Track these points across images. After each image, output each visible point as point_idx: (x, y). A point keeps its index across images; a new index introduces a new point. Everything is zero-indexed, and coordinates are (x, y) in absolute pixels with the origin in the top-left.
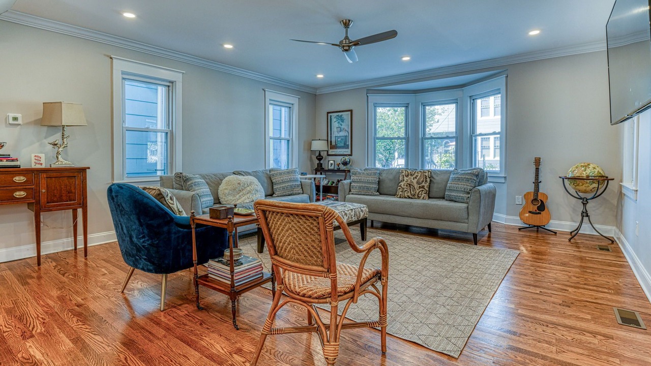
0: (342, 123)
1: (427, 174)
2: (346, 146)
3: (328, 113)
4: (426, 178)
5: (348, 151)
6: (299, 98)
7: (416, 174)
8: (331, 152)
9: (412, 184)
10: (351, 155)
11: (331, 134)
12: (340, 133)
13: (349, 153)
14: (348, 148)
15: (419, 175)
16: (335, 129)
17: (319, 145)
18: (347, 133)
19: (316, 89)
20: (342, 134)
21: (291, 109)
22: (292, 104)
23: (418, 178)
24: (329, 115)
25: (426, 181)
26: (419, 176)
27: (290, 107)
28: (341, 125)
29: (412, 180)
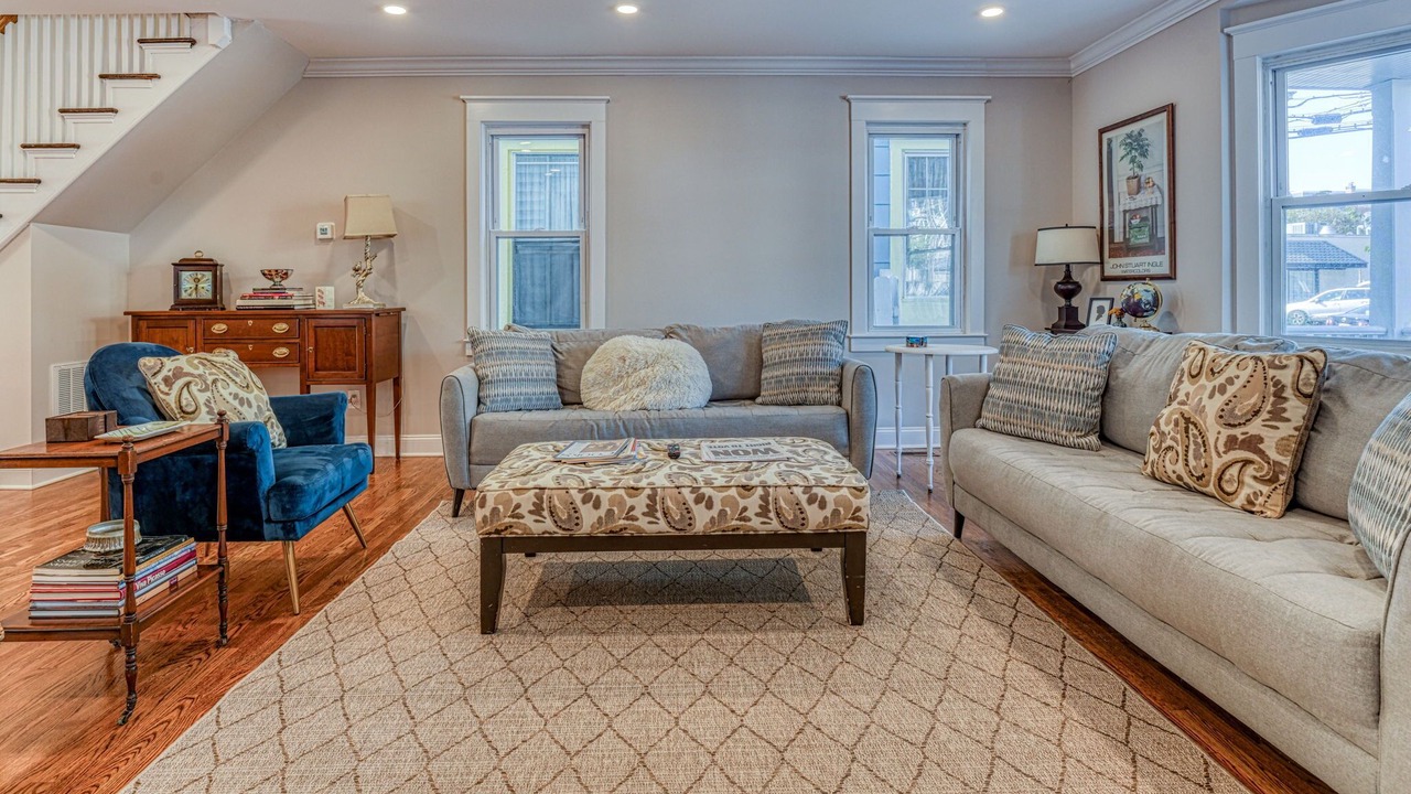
0: (1143, 160)
1: (1286, 377)
2: (1153, 248)
3: (1102, 132)
4: (1279, 396)
5: (1158, 263)
6: (988, 101)
7: (1231, 371)
8: (1114, 266)
9: (1197, 419)
10: (1171, 277)
11: (1111, 204)
12: (1138, 197)
13: (1165, 270)
14: (1160, 251)
15: (1244, 375)
16: (1121, 186)
17: (1057, 247)
18: (1158, 194)
19: (1066, 57)
20: (1145, 199)
21: (961, 139)
22: (965, 124)
23: (1231, 390)
24: (1106, 136)
25: (1277, 415)
26: (1238, 383)
27: (957, 135)
28: (1141, 167)
29: (1205, 401)
